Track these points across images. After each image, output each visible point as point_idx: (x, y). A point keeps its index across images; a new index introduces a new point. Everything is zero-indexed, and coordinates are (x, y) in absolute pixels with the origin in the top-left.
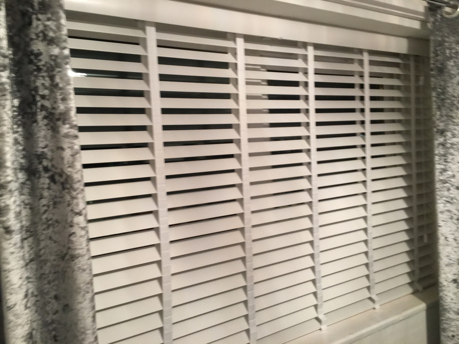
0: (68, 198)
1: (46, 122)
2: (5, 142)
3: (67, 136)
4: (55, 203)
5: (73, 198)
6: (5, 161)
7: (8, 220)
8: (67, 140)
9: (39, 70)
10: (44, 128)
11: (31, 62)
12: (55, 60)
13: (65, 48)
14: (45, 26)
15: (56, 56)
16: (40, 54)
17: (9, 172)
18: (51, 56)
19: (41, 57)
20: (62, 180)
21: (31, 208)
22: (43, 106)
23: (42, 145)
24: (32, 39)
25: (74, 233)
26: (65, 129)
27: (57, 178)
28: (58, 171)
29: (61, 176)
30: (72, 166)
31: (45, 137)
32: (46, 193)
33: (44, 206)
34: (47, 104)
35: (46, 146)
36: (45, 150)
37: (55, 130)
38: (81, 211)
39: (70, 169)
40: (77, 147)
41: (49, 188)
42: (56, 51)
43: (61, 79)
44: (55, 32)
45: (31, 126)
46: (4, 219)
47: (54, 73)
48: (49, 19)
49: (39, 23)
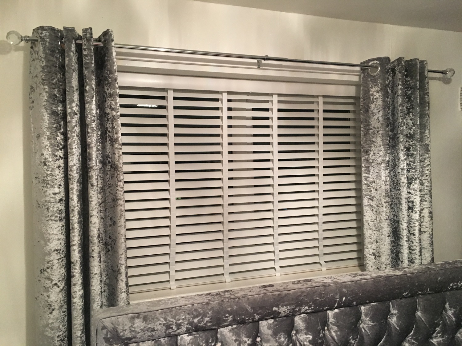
0: (116, 174)
1: (110, 142)
2: (93, 150)
3: (117, 148)
4: (112, 177)
5: (118, 174)
6: (92, 158)
7: (93, 181)
8: (117, 150)
9: (108, 120)
10: (109, 144)
11: (105, 117)
12: (114, 117)
13: (118, 112)
14: (111, 103)
15: (114, 116)
16: (108, 114)
17: (94, 162)
18: (112, 115)
19: (109, 115)
20: (114, 167)
21: (103, 179)
22: (109, 135)
23: (108, 152)
24: (106, 107)
25: (118, 189)
26: (116, 145)
27: (113, 166)
28: (113, 163)
29: (114, 165)
30: (118, 161)
31: (109, 148)
32: (109, 173)
33: (108, 178)
34: (111, 135)
35: (110, 152)
36: (109, 154)
37: (113, 145)
38: (121, 180)
39: (117, 162)
40: (121, 153)
41: (110, 170)
42: (114, 113)
43: (116, 125)
44: (114, 106)
45: (105, 143)
46: (91, 180)
47: (114, 122)
48: (112, 100)
49: (109, 101)
